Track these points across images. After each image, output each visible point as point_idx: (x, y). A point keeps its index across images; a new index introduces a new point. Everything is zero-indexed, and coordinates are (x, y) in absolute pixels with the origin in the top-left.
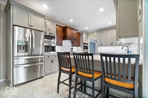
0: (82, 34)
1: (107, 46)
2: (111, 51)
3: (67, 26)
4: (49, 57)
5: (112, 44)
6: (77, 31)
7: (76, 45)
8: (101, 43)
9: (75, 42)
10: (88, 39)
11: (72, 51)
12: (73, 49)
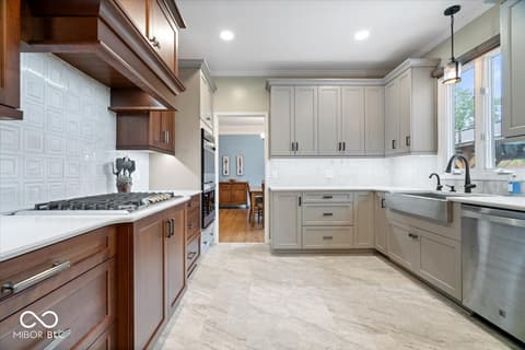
7: (153, 136)
8: (292, 141)
9: (147, 113)
10: (216, 114)
11: (123, 186)
12: (132, 168)
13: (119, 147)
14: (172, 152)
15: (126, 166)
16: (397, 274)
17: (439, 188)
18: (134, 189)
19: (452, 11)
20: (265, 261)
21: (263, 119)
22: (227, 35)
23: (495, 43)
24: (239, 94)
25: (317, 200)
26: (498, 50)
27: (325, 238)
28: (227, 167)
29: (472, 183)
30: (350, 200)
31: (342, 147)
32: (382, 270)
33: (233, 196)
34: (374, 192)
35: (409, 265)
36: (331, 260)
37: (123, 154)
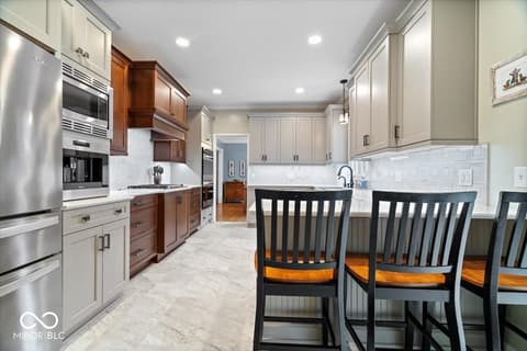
0: (199, 111)
1: (280, 164)
2: (291, 180)
3: (155, 63)
4: (86, 219)
5: (296, 158)
6: (187, 94)
7: (173, 153)
8: (263, 153)
9: (170, 142)
10: (215, 135)
11: (157, 181)
12: (161, 171)
13: (155, 160)
14: (184, 162)
15: (159, 171)
17: (345, 185)
18: (163, 183)
21: (245, 138)
22: (217, 91)
24: (234, 119)
28: (232, 169)
33: (236, 193)
37: (157, 164)
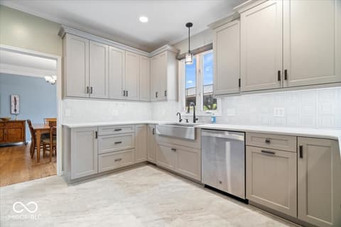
8: (87, 85)
16: (164, 174)
17: (180, 121)
19: (189, 25)
20: (64, 194)
21: (55, 61)
23: (210, 47)
25: (111, 133)
26: (211, 51)
27: (116, 160)
29: (197, 117)
30: (133, 131)
31: (125, 93)
32: (155, 174)
34: (147, 124)
35: (170, 167)
36: (121, 176)
